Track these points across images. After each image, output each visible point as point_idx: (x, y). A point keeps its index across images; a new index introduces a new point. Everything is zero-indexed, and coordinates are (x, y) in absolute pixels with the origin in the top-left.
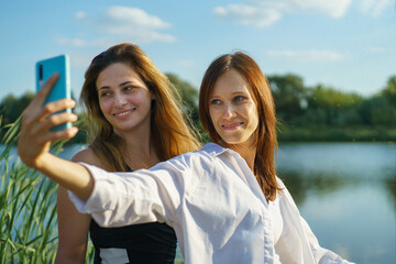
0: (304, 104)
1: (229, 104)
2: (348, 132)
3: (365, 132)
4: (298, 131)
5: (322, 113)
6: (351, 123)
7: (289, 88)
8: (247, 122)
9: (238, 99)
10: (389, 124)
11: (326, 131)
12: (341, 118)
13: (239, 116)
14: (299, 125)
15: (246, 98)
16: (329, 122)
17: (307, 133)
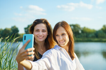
0: (80, 32)
1: (61, 36)
2: (92, 39)
3: (96, 39)
4: (79, 39)
5: (85, 34)
6: (93, 37)
7: (76, 28)
8: (66, 40)
9: (63, 34)
10: (103, 37)
11: (86, 39)
12: (90, 36)
13: (63, 39)
14: (79, 37)
15: (65, 34)
16: (87, 37)
17: (81, 39)
